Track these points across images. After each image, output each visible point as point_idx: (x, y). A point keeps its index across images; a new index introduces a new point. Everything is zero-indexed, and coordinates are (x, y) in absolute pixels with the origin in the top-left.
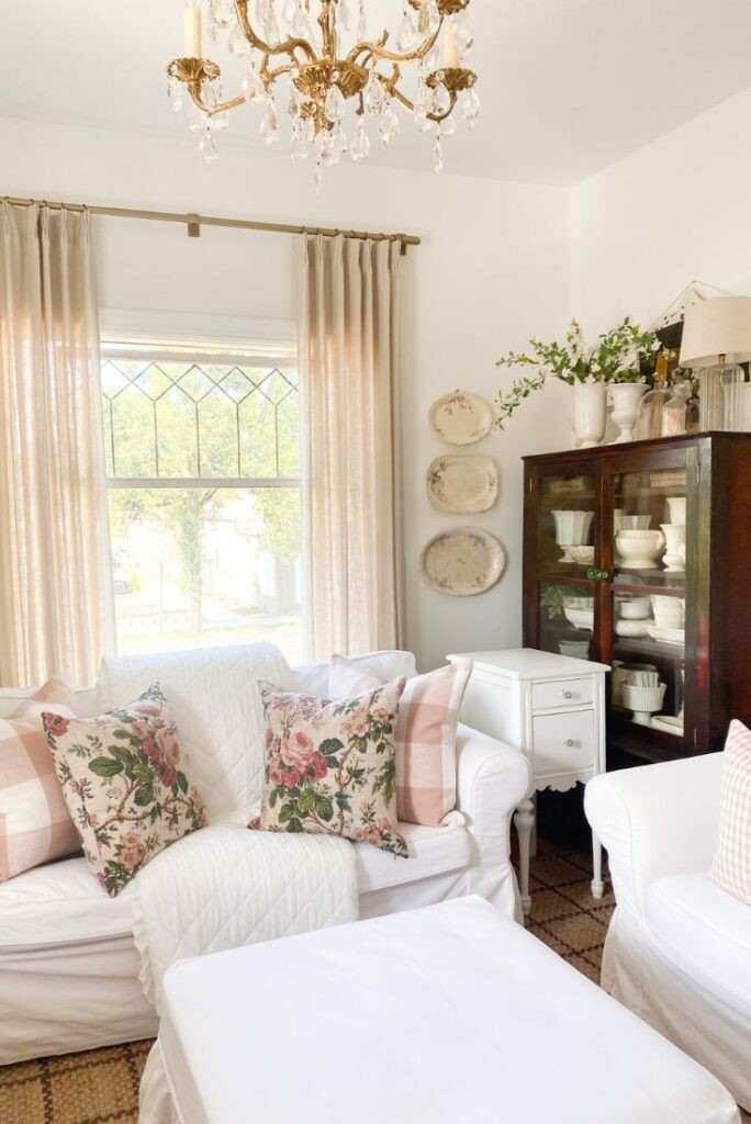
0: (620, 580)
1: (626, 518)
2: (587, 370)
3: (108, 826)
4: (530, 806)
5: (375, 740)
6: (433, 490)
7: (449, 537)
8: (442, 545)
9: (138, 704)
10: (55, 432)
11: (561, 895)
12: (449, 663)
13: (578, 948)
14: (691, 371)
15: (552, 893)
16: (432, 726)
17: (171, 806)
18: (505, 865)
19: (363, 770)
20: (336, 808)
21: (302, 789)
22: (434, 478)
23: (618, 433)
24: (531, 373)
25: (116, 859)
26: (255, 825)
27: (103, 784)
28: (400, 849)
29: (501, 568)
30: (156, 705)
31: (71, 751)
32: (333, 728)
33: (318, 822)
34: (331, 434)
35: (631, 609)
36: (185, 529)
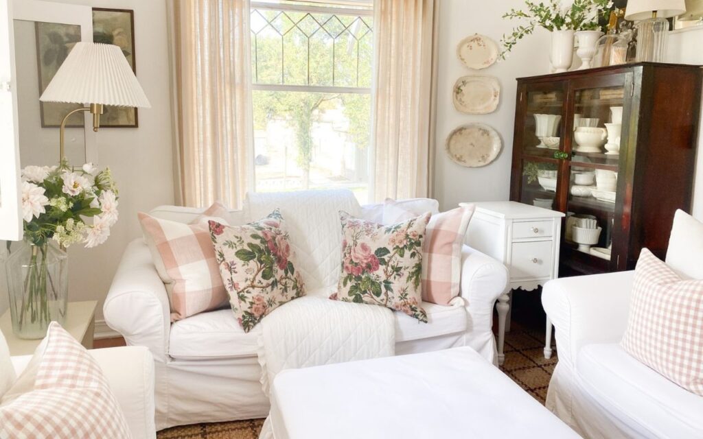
0: (575, 159)
1: (582, 119)
2: (563, 21)
3: (245, 290)
4: (507, 298)
5: (410, 250)
6: (457, 98)
7: (465, 129)
8: (461, 134)
9: (266, 220)
10: (222, 54)
11: (524, 355)
12: (459, 207)
13: (532, 388)
14: (632, 22)
15: (518, 353)
16: (446, 244)
17: (284, 281)
18: (489, 332)
19: (401, 268)
20: (383, 290)
21: (363, 277)
22: (458, 90)
23: (581, 63)
24: (525, 23)
25: (249, 311)
26: (334, 297)
27: (244, 265)
28: (423, 317)
29: (499, 151)
30: (277, 221)
31: (225, 244)
32: (384, 241)
33: (372, 297)
34: (392, 60)
35: (581, 178)
36: (301, 126)
